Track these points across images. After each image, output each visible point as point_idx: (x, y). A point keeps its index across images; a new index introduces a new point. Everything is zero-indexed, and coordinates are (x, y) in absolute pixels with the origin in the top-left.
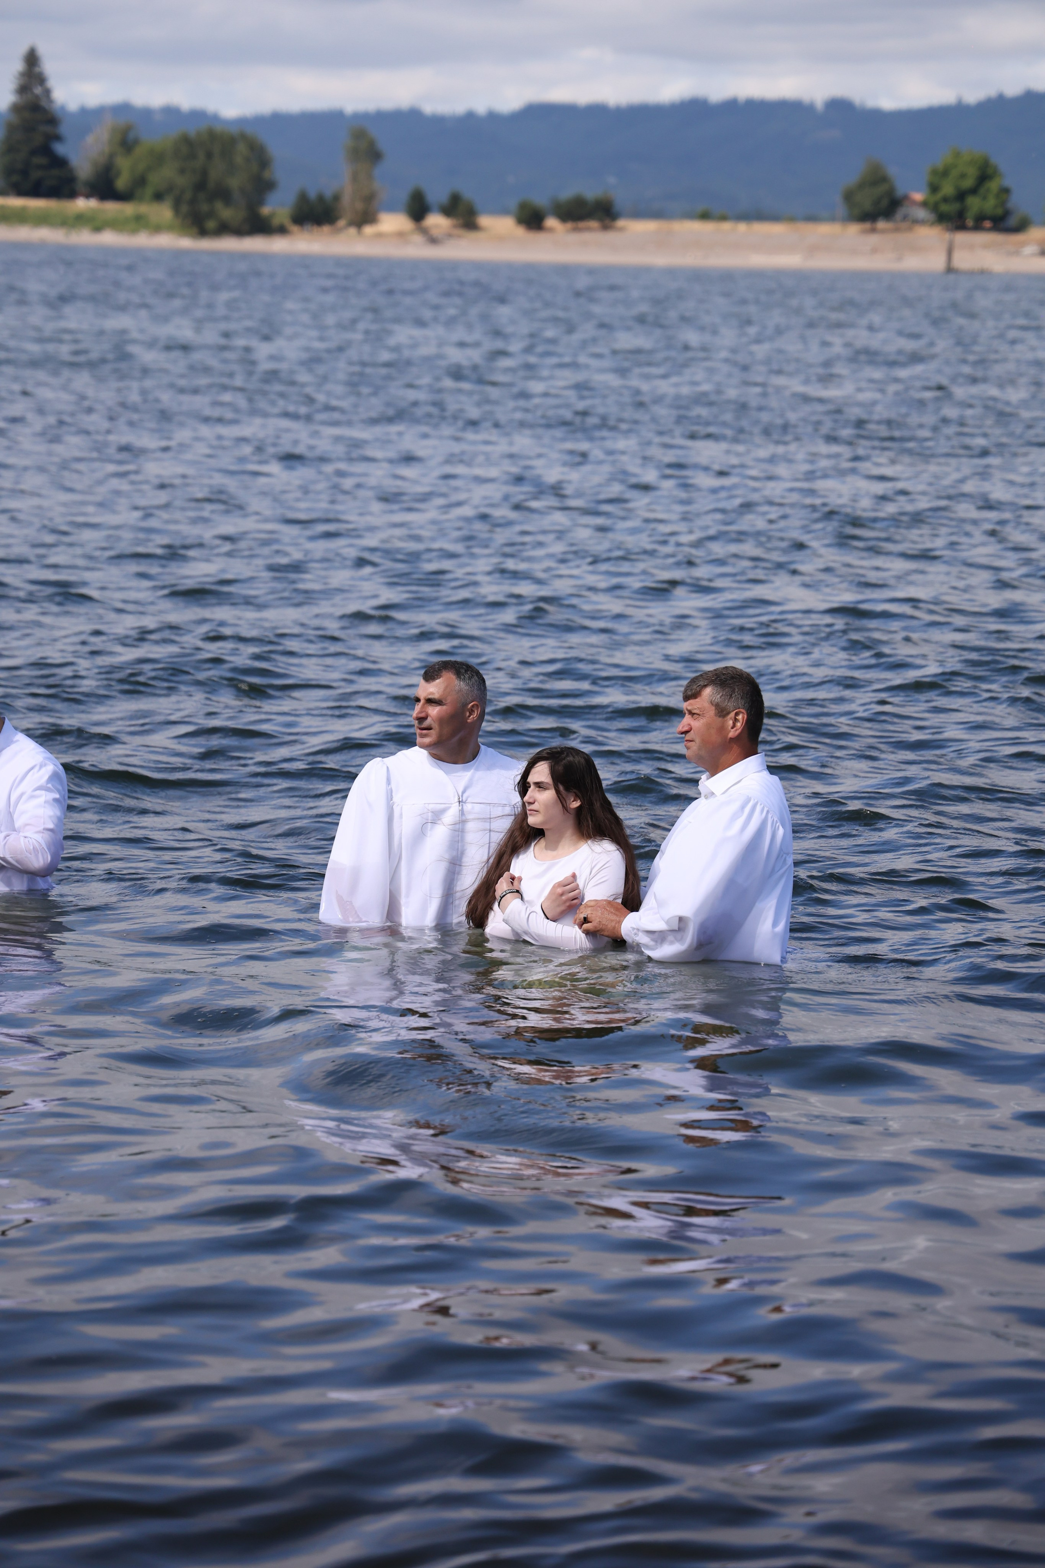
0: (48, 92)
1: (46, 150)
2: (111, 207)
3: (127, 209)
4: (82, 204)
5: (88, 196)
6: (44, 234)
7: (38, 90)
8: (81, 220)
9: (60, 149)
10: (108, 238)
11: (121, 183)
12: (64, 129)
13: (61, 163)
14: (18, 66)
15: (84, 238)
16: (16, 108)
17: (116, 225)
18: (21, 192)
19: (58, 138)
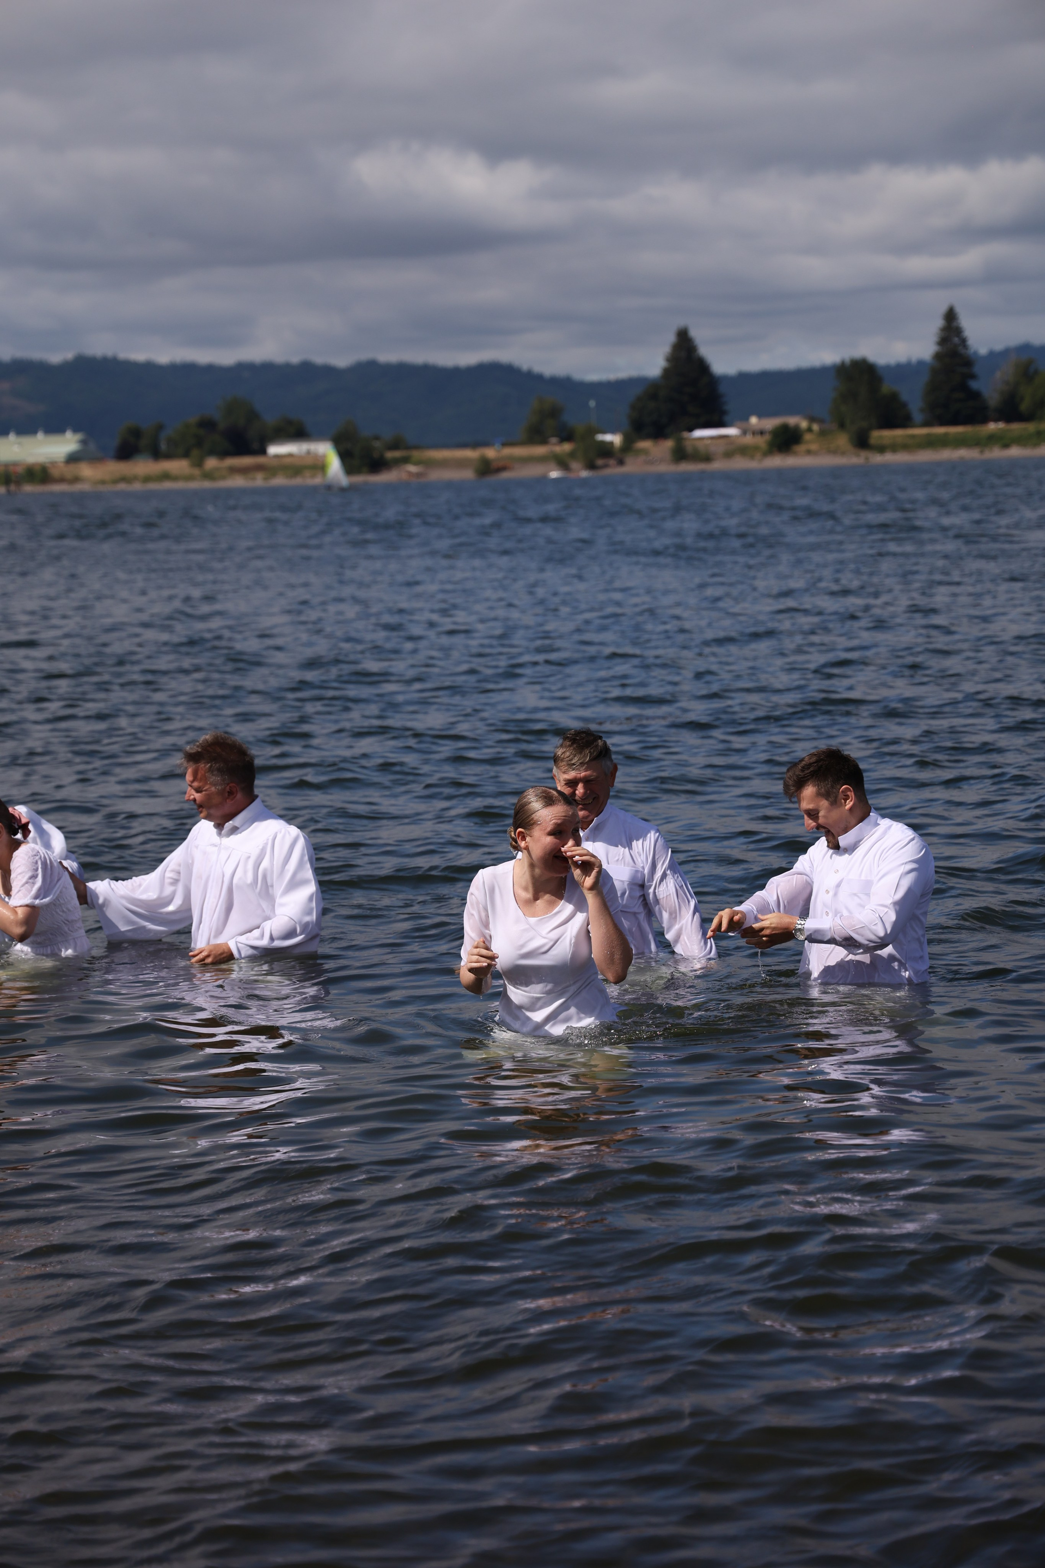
0: (964, 341)
1: (963, 387)
2: (1016, 427)
3: (1031, 427)
4: (992, 426)
5: (996, 420)
6: (963, 453)
7: (956, 340)
8: (993, 440)
9: (974, 385)
10: (1015, 452)
11: (1024, 406)
12: (977, 369)
13: (976, 395)
14: (939, 323)
15: (996, 453)
16: (938, 356)
17: (1020, 441)
18: (943, 422)
19: (973, 377)
